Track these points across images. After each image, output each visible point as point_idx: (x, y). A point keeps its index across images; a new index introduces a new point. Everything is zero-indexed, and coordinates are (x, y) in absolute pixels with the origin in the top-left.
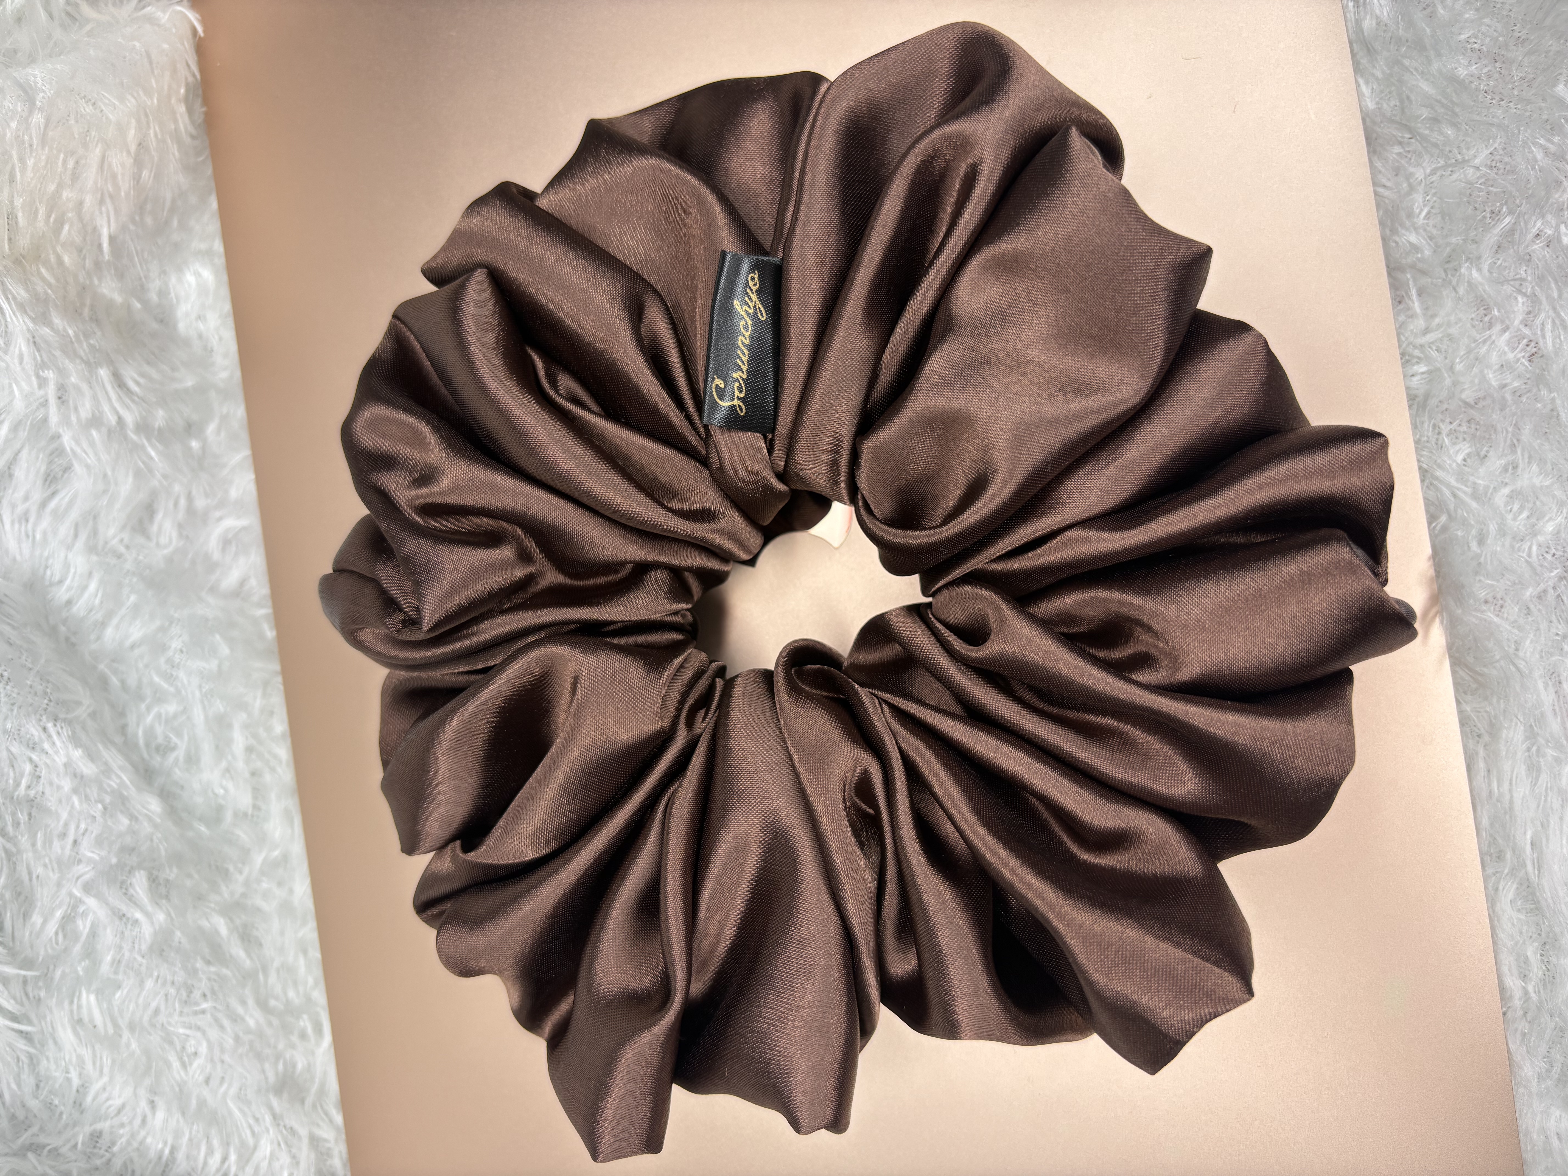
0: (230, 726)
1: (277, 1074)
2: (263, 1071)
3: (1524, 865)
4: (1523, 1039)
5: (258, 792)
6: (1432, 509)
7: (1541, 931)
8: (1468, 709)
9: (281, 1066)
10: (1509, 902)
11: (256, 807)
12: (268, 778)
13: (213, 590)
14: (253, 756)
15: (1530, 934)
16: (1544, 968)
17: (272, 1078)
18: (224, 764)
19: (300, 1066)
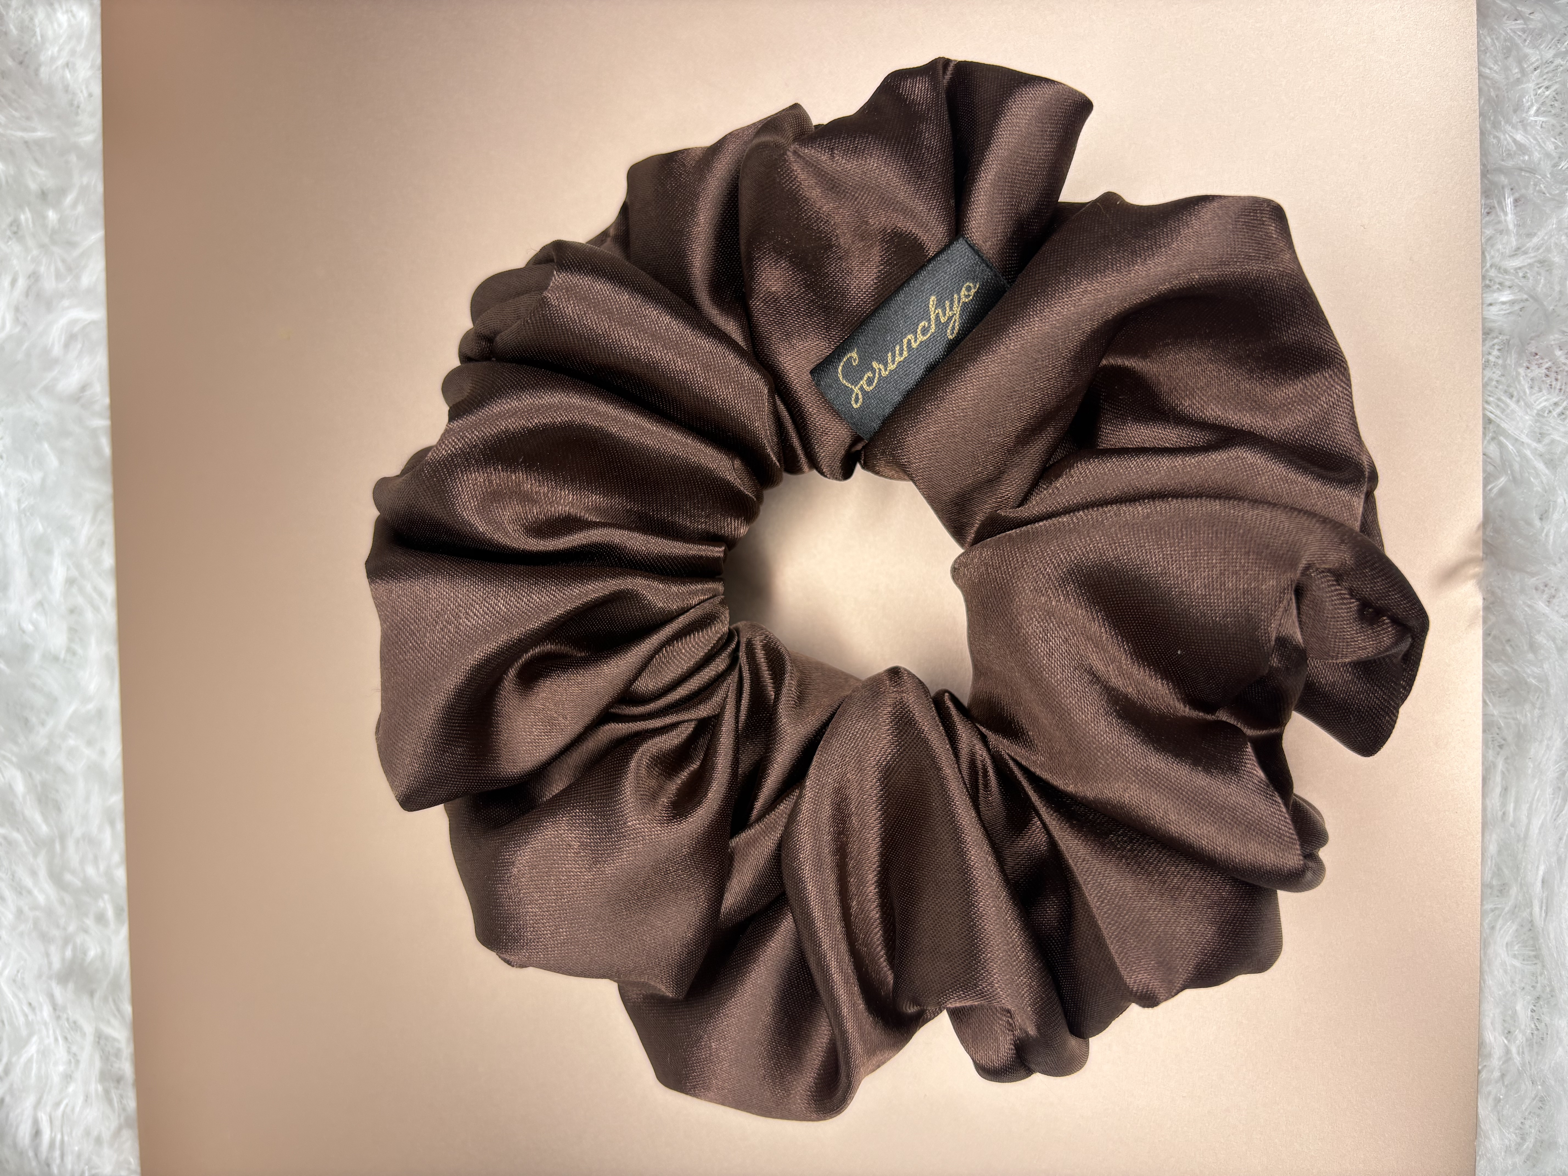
0: (49, 552)
1: (63, 959)
2: (47, 955)
3: (1531, 905)
4: (1496, 1106)
5: (76, 633)
6: (1490, 468)
7: (1537, 982)
8: (1496, 713)
9: (69, 953)
10: (1505, 943)
11: (71, 651)
12: (89, 616)
13: (48, 390)
14: (74, 590)
15: (1523, 985)
16: (1533, 1026)
17: (57, 965)
18: (38, 596)
19: (92, 953)
